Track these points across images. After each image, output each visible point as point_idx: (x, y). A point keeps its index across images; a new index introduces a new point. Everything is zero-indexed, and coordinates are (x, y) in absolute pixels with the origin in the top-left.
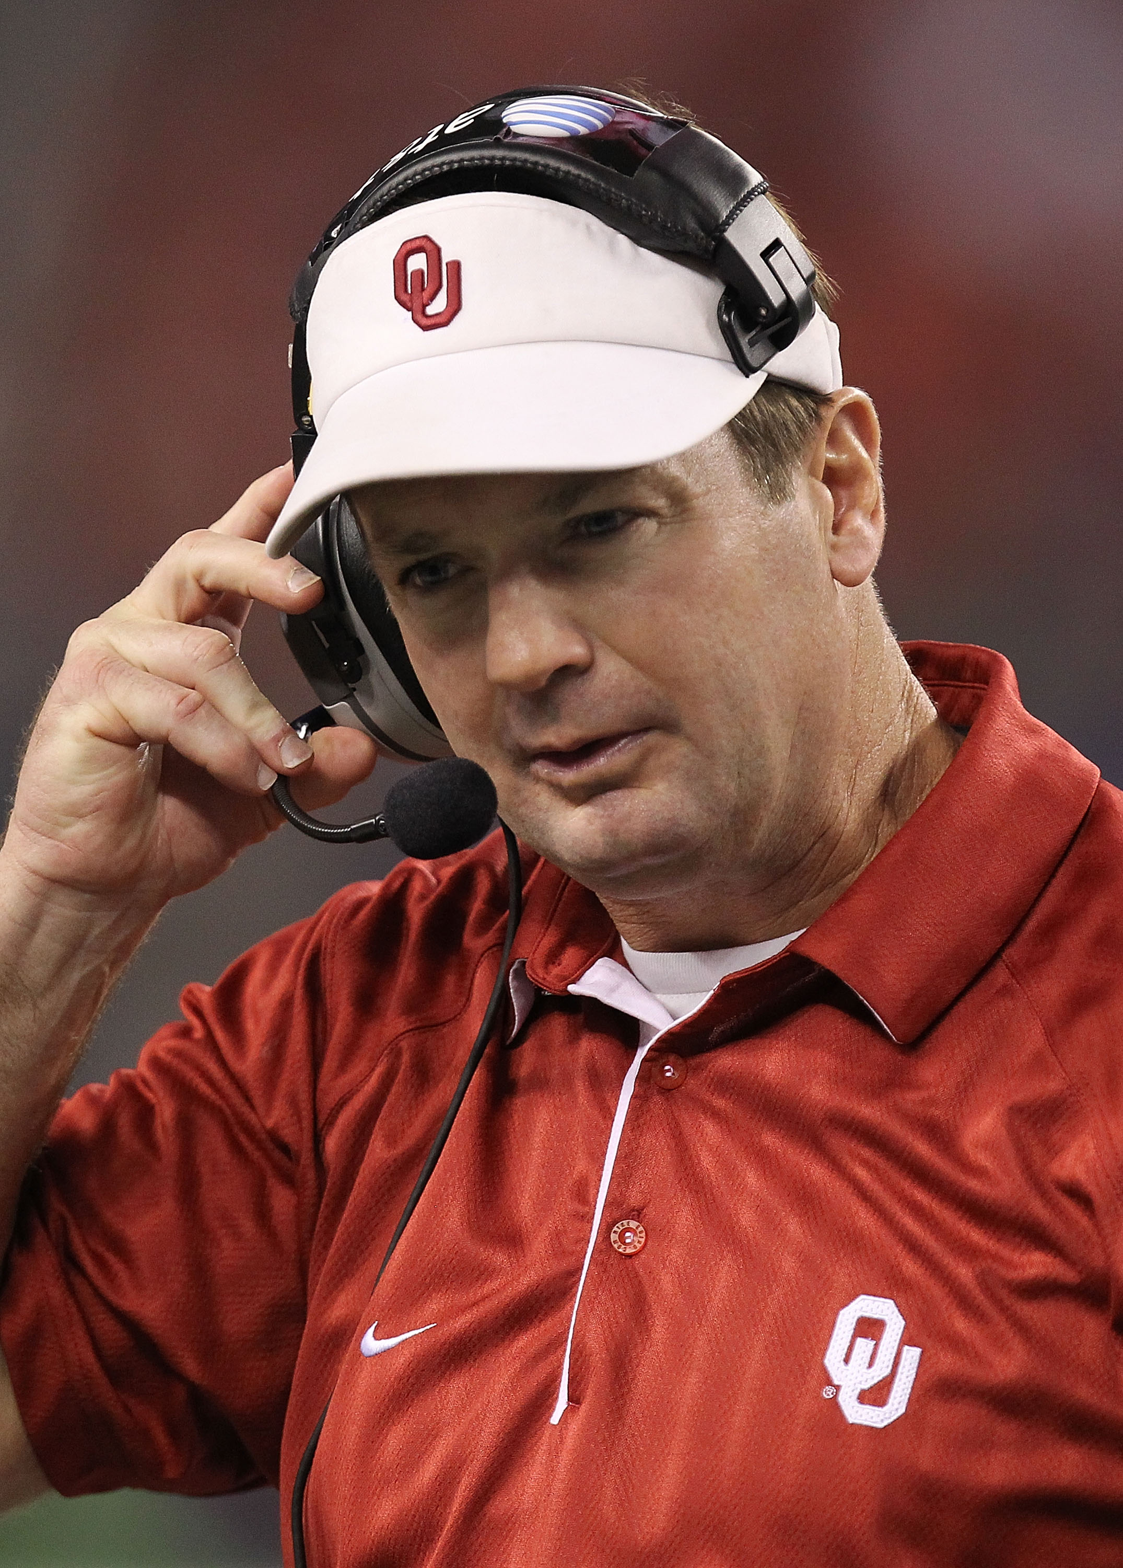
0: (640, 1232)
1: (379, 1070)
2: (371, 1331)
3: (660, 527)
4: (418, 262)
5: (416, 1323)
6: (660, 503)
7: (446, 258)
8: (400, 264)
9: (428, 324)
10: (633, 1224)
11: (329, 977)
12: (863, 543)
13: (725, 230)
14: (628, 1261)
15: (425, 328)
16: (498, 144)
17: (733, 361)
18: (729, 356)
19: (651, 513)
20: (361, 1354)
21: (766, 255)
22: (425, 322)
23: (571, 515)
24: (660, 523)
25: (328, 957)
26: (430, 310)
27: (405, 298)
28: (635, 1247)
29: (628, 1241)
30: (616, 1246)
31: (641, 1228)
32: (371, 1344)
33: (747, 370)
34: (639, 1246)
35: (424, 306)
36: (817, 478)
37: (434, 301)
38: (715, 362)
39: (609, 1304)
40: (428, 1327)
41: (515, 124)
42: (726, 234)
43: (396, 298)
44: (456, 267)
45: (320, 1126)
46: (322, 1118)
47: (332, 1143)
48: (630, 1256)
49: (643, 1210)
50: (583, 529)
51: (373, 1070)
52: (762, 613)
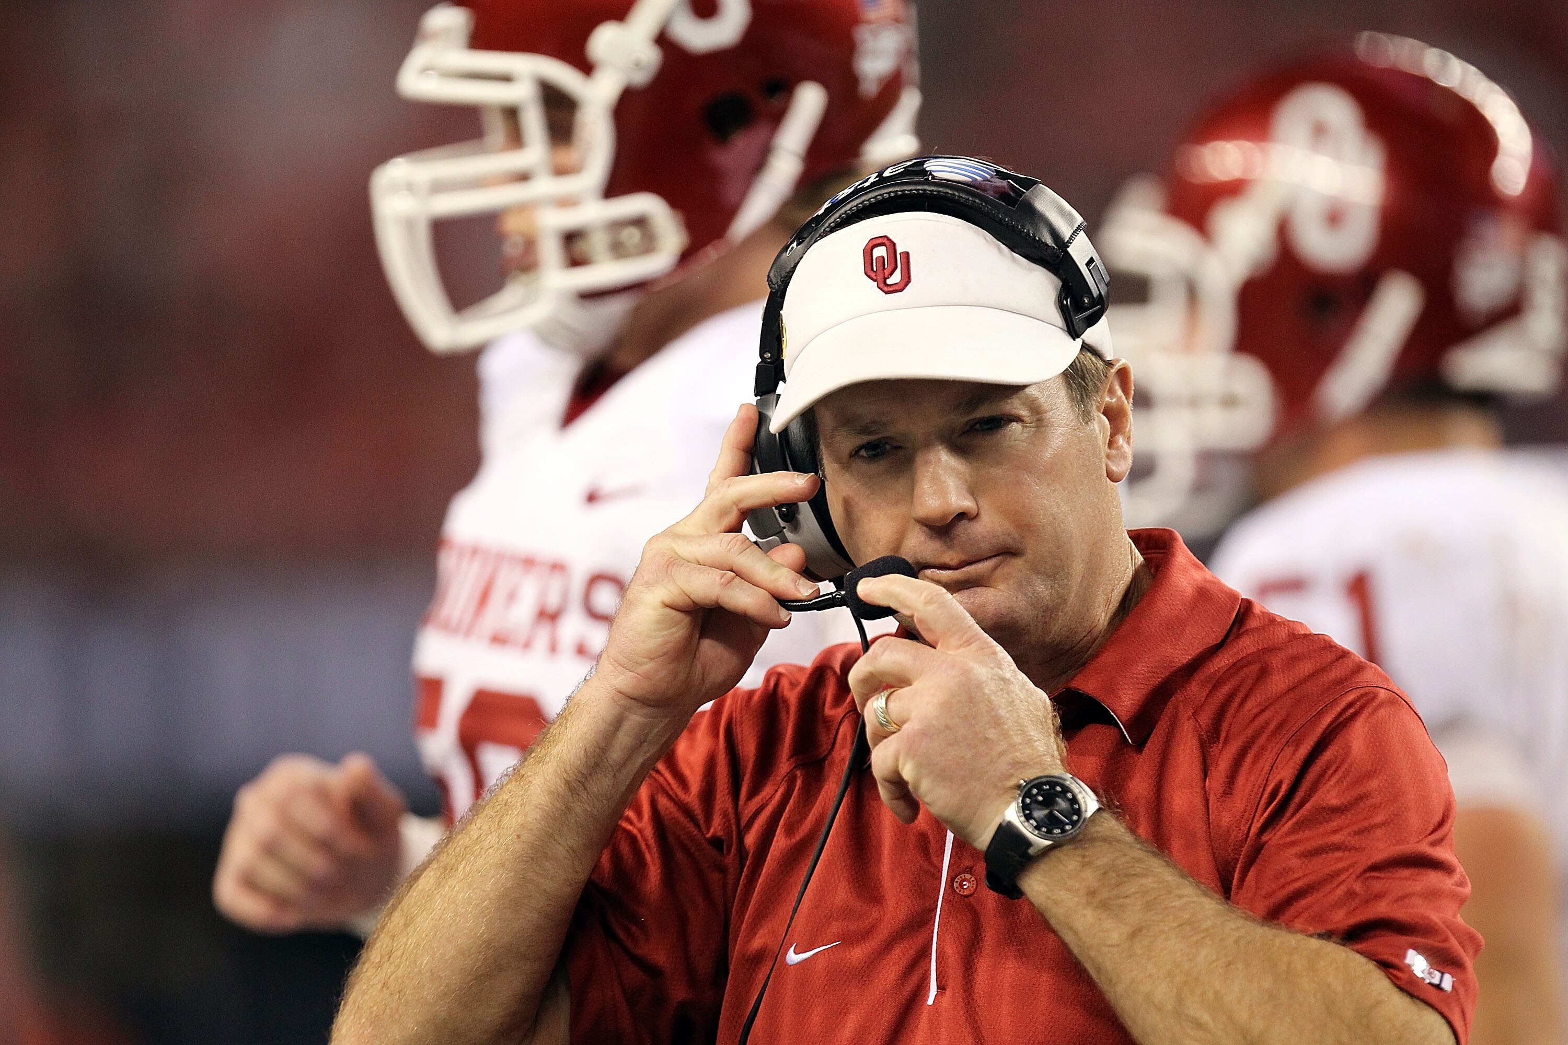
0: (973, 881)
1: (780, 791)
2: (792, 949)
3: (1023, 430)
4: (880, 252)
5: (823, 941)
6: (1024, 413)
7: (899, 250)
8: (868, 252)
9: (889, 290)
10: (968, 876)
11: (739, 736)
12: (1124, 457)
13: (1068, 247)
14: (966, 900)
15: (887, 293)
16: (927, 182)
17: (1066, 329)
18: (1065, 328)
19: (1019, 419)
20: (787, 964)
21: (1088, 264)
22: (886, 289)
23: (973, 416)
24: (1024, 427)
25: (738, 724)
26: (889, 282)
27: (873, 275)
28: (970, 890)
29: (965, 887)
30: (957, 891)
31: (973, 879)
32: (793, 957)
33: (1074, 334)
34: (972, 889)
35: (885, 279)
36: (1100, 412)
37: (892, 276)
38: (1060, 330)
39: (957, 925)
40: (835, 944)
41: (934, 172)
42: (1068, 249)
43: (865, 273)
44: (906, 255)
45: (742, 828)
46: (743, 822)
47: (750, 839)
48: (967, 896)
49: (973, 867)
50: (978, 426)
51: (777, 791)
52: (1077, 490)
